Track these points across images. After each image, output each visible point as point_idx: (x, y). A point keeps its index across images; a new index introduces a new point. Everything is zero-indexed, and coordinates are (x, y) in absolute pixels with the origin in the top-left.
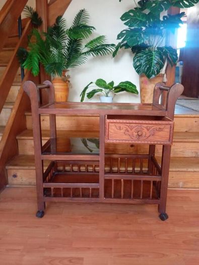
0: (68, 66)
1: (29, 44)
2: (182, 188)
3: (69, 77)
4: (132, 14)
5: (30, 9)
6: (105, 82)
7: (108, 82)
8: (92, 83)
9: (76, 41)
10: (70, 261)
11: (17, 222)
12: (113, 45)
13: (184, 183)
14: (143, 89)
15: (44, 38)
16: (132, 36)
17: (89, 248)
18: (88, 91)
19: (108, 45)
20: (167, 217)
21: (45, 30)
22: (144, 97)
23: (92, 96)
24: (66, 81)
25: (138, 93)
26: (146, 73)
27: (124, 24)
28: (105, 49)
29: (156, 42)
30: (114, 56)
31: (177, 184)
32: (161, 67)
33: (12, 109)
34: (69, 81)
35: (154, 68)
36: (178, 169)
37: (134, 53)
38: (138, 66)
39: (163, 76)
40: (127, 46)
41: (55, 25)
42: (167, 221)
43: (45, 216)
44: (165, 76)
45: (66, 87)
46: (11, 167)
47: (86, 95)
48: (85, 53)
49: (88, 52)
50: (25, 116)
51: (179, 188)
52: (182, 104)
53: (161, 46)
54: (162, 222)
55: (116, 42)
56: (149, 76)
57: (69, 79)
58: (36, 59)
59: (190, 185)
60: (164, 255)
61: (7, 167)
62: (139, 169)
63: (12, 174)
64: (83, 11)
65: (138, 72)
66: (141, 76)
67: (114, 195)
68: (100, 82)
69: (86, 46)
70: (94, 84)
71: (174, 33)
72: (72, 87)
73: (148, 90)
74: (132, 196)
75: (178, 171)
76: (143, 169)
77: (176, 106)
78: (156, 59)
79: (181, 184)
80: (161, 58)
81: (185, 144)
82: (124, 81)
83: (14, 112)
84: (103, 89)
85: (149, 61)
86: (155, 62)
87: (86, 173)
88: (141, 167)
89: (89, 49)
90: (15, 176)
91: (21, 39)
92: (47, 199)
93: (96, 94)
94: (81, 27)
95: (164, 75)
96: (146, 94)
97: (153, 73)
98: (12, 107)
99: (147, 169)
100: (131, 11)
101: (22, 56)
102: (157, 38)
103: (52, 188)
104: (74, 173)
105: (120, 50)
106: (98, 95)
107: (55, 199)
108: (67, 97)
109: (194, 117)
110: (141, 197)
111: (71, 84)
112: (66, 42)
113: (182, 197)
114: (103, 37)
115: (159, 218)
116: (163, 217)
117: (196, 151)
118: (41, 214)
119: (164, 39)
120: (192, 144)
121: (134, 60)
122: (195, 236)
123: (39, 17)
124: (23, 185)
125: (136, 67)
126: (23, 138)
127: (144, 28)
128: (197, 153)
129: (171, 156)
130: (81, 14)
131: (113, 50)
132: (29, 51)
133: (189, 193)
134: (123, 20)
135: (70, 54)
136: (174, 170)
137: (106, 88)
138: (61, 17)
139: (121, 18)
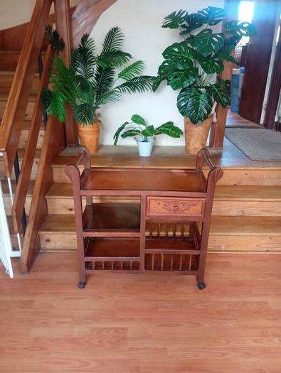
0: (98, 103)
2: (224, 251)
3: (99, 115)
4: (176, 49)
5: (49, 28)
8: (127, 123)
10: (116, 332)
11: (60, 293)
13: (227, 246)
14: (188, 130)
15: (67, 65)
17: (131, 319)
18: (122, 133)
20: (205, 287)
22: (190, 140)
24: (97, 121)
25: (182, 133)
30: (154, 90)
31: (219, 247)
33: (37, 163)
34: (100, 121)
38: (182, 107)
41: (80, 46)
43: (86, 286)
44: (215, 115)
45: (96, 129)
46: (43, 233)
49: (122, 86)
50: (52, 168)
51: (221, 251)
54: (200, 291)
56: (194, 123)
57: (100, 119)
58: (61, 100)
59: (232, 248)
60: (199, 324)
61: (40, 233)
62: (180, 234)
63: (45, 239)
64: (115, 29)
65: (183, 113)
67: (154, 268)
68: (137, 119)
69: (120, 76)
73: (193, 133)
74: (171, 268)
75: (221, 235)
76: (185, 234)
79: (223, 247)
80: (210, 102)
85: (196, 106)
86: (202, 107)
88: (183, 231)
89: (125, 81)
90: (48, 241)
92: (89, 272)
94: (113, 54)
95: (213, 115)
96: (191, 137)
97: (200, 119)
99: (188, 234)
100: (175, 45)
103: (93, 261)
107: (97, 272)
108: (97, 139)
109: (244, 170)
110: (180, 269)
111: (103, 125)
112: (94, 68)
113: (222, 263)
114: (140, 62)
115: (198, 288)
116: (201, 286)
117: (243, 209)
118: (83, 284)
120: (239, 202)
121: (178, 100)
122: (229, 306)
123: (60, 38)
124: (57, 250)
125: (180, 107)
126: (53, 197)
128: (243, 212)
130: (113, 34)
132: (51, 89)
133: (230, 257)
135: (100, 85)
136: (216, 234)
138: (88, 36)
139: (164, 54)
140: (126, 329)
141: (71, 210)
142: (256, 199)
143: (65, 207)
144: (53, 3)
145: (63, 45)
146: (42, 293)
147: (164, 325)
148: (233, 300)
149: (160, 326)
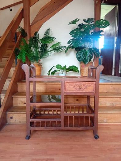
0: (41, 57)
1: (20, 46)
2: (106, 123)
3: (41, 63)
4: (75, 31)
5: (21, 28)
6: (61, 66)
7: (63, 66)
8: (54, 66)
9: (45, 44)
11: (15, 142)
12: (65, 47)
13: (107, 120)
14: (82, 69)
15: (28, 43)
16: (75, 43)
17: (56, 154)
18: (52, 71)
19: (63, 47)
20: (98, 137)
21: (28, 39)
22: (83, 74)
23: (54, 74)
24: (40, 65)
25: (79, 71)
26: (83, 61)
27: (72, 36)
28: (61, 49)
29: (88, 45)
30: (66, 52)
31: (103, 120)
32: (91, 58)
33: (10, 81)
34: (41, 66)
35: (88, 59)
36: (103, 112)
37: (76, 51)
38: (79, 58)
39: (92, 63)
40: (73, 47)
41: (34, 36)
42: (99, 139)
43: (30, 139)
44: (93, 63)
45: (39, 69)
46: (9, 113)
47: (51, 73)
48: (50, 51)
49: (52, 50)
50: (17, 84)
51: (104, 123)
52: (103, 78)
53: (90, 48)
54: (96, 140)
55: (67, 46)
56: (85, 63)
57: (41, 65)
58: (24, 54)
59: (110, 121)
60: (98, 156)
63: (10, 117)
64: (49, 29)
65: (79, 61)
66: (81, 63)
67: (69, 125)
68: (58, 66)
69: (51, 47)
70: (55, 67)
71: (97, 41)
72: (43, 69)
73: (84, 70)
74: (79, 126)
75: (103, 113)
77: (100, 79)
78: (88, 54)
79: (105, 121)
80: (91, 54)
81: (106, 98)
82: (71, 65)
83: (12, 82)
84: (60, 70)
85: (85, 55)
86: (88, 55)
87: (52, 115)
88: (83, 111)
89: (53, 49)
90: (11, 118)
91: (16, 43)
92: (32, 128)
93: (56, 72)
94: (48, 38)
96: (83, 72)
97: (87, 61)
98: (10, 79)
100: (75, 30)
101: (17, 52)
102: (88, 43)
103: (35, 122)
104: (46, 115)
105: (69, 49)
106: (57, 73)
109: (110, 84)
110: (84, 126)
111: (42, 67)
112: (40, 45)
113: (106, 128)
114: (60, 43)
115: (94, 138)
116: (96, 137)
117: (112, 102)
118: (28, 137)
119: (92, 44)
120: (110, 99)
121: (77, 55)
122: (114, 146)
123: (25, 32)
124: (16, 123)
125: (78, 58)
126: (16, 96)
127: (81, 38)
129: (99, 105)
130: (48, 31)
131: (65, 49)
132: (20, 50)
133: (110, 125)
134: (71, 34)
135: (42, 52)
136: (101, 112)
137: (62, 69)
138: (37, 32)
139: (70, 33)
140: (53, 159)
141: (25, 104)
142: (119, 96)
143: (22, 102)
144: (23, 18)
145: (26, 35)
146: (4, 142)
147: (77, 157)
148: (116, 144)
149: (74, 157)
